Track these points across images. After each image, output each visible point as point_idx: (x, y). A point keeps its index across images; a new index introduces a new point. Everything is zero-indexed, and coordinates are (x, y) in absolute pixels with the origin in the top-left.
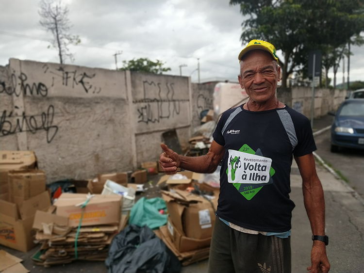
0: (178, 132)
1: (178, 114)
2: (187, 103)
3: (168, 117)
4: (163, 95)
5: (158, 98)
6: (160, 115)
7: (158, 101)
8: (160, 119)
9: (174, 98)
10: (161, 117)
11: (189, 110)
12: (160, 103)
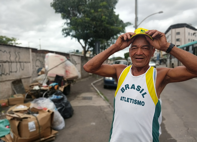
0: (23, 81)
1: (23, 70)
2: (29, 64)
3: (16, 72)
4: (13, 59)
5: (9, 60)
6: (10, 70)
7: (9, 62)
8: (10, 73)
9: (20, 60)
10: (11, 72)
11: (30, 68)
12: (10, 64)
